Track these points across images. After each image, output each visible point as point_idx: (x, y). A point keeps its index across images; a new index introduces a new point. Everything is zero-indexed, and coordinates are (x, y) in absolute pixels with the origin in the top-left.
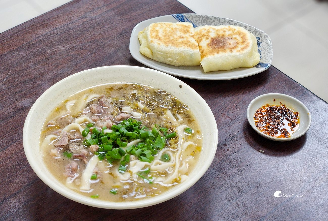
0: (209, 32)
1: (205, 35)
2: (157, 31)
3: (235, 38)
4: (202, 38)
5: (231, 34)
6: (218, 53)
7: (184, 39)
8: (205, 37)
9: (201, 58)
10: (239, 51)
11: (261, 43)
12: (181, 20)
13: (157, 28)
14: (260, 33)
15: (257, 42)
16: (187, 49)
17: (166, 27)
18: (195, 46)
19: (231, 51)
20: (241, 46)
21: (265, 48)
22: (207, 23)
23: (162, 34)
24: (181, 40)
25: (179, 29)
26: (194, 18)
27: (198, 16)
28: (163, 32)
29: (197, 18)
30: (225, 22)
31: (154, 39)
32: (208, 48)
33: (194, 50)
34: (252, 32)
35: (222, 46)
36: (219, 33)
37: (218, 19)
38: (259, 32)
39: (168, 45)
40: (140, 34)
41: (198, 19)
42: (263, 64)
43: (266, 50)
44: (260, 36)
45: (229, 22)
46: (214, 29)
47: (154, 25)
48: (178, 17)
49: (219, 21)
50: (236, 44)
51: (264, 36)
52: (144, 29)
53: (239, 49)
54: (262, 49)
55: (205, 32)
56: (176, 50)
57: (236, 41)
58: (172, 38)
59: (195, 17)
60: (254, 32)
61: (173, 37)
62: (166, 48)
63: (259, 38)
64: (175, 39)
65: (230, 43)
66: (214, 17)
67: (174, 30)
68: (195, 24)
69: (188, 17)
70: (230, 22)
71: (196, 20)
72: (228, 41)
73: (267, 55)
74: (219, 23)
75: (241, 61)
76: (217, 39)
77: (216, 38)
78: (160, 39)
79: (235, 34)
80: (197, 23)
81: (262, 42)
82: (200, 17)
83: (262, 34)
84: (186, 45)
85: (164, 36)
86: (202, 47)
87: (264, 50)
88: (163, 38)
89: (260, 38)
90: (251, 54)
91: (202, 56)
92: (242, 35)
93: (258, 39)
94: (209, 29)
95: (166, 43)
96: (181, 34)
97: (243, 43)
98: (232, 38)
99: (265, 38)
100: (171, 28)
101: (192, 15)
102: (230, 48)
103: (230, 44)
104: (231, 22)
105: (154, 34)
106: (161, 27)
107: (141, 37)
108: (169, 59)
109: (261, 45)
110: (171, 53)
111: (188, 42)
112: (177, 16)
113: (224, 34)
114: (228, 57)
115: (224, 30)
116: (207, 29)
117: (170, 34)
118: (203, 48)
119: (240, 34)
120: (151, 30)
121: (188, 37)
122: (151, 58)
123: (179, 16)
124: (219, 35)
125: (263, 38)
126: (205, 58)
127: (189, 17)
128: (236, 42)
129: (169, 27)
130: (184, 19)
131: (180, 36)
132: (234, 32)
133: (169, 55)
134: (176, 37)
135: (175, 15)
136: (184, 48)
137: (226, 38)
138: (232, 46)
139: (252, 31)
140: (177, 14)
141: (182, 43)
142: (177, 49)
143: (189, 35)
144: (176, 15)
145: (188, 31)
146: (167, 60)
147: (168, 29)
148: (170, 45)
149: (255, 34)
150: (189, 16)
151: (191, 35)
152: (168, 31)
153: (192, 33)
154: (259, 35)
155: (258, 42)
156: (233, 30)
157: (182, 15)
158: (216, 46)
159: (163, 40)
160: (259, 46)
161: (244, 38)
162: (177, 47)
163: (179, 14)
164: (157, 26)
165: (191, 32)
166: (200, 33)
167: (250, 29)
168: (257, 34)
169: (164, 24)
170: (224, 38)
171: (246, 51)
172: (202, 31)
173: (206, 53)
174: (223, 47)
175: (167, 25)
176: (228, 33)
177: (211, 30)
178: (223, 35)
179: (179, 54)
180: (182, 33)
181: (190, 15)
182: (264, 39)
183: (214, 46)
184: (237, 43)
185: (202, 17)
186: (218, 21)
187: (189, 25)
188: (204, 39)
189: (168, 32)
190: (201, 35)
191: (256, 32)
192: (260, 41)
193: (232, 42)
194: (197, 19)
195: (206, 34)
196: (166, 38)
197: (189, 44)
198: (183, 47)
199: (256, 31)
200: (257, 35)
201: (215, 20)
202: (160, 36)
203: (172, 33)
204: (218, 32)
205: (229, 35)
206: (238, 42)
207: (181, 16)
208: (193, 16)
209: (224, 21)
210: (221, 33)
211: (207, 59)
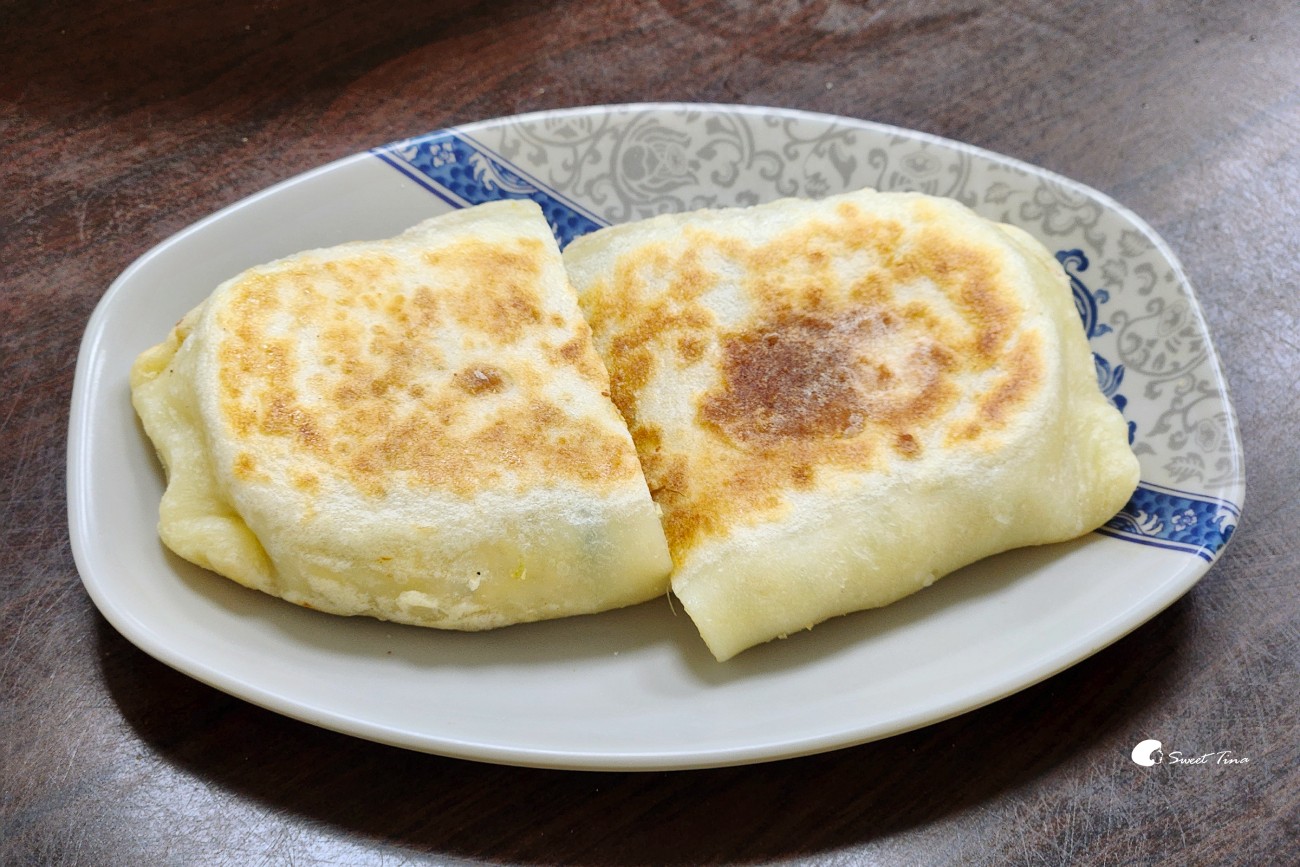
0: (692, 282)
1: (671, 321)
2: (279, 354)
3: (915, 314)
4: (650, 347)
5: (873, 279)
6: (802, 476)
7: (504, 396)
8: (672, 336)
9: (671, 545)
10: (972, 432)
11: (1105, 295)
12: (450, 179)
13: (275, 327)
14: (1082, 213)
15: (1075, 293)
16: (545, 497)
17: (345, 302)
18: (606, 449)
19: (907, 444)
20: (972, 384)
21: (1152, 343)
22: (656, 173)
23: (319, 378)
24: (481, 412)
25: (449, 294)
26: (550, 151)
27: (576, 128)
28: (330, 362)
29: (573, 146)
30: (792, 151)
31: (257, 444)
32: (719, 450)
33: (604, 496)
34: (1014, 215)
35: (822, 400)
36: (781, 280)
37: (735, 133)
38: (1075, 209)
39: (384, 485)
40: (149, 380)
41: (582, 149)
42: (1166, 504)
43: (1161, 360)
44: (1087, 237)
45: (826, 145)
46: (732, 251)
47: (248, 295)
48: (425, 160)
49: (747, 152)
50: (930, 369)
51: (1118, 236)
52: (172, 336)
53: (964, 412)
54: (1122, 354)
55: (664, 287)
56: (457, 519)
57: (927, 341)
58: (404, 408)
59: (561, 139)
60: (1032, 210)
61: (417, 393)
62: (370, 518)
63: (1079, 253)
64: (431, 408)
65: (882, 367)
66: (703, 120)
67: (416, 314)
68: (568, 193)
69: (502, 146)
70: (833, 147)
71: (570, 162)
72: (861, 348)
73: (1185, 411)
74: (749, 166)
75: (1000, 519)
76: (772, 342)
77: (761, 331)
78: (309, 434)
79: (907, 270)
80: (580, 189)
81: (1113, 290)
82: (597, 135)
83: (1095, 222)
84: (529, 457)
85: (344, 395)
86: (666, 441)
87: (1148, 367)
88: (329, 421)
89: (1089, 253)
90: (1060, 437)
91: (681, 527)
92: (960, 278)
93: (1073, 267)
94: (690, 256)
95: (363, 466)
96: (471, 344)
97: (985, 346)
98: (892, 315)
99: (1127, 253)
100: (389, 299)
101: (530, 128)
102: (892, 418)
103: (884, 375)
104: (839, 142)
105: (253, 395)
106: (303, 313)
107: (153, 406)
108: (413, 599)
109: (1104, 314)
110: (419, 556)
111: (546, 416)
112: (419, 153)
113: (818, 284)
114: (888, 509)
115: (815, 245)
116: (674, 254)
117: (380, 366)
118: (669, 451)
119: (943, 269)
120: (227, 353)
121: (539, 363)
122: (266, 589)
123: (434, 149)
124: (783, 300)
125: (1112, 251)
126: (704, 551)
127: (509, 144)
128: (926, 350)
129: (372, 294)
130: (477, 171)
131: (469, 372)
132: (899, 259)
133: (404, 568)
134: (437, 384)
135: (400, 146)
136: (522, 491)
137: (844, 326)
138: (905, 391)
139: (1013, 205)
140: (419, 141)
141: (495, 434)
142: (464, 511)
143: (545, 346)
144: (406, 144)
145: (529, 311)
146: (396, 608)
147: (366, 321)
148: (401, 479)
149: (1042, 219)
150: (511, 135)
151: (560, 338)
152: (366, 340)
153: (558, 321)
154: (1079, 232)
155: (1079, 290)
156: (883, 233)
157: (456, 140)
158: (777, 418)
159: (334, 441)
160: (1092, 325)
161: (980, 301)
162: (462, 492)
163: (429, 138)
164: (268, 302)
165: (549, 306)
166: (623, 296)
167: (997, 185)
168: (1062, 219)
169: (329, 267)
170: (828, 327)
171: (1023, 421)
172: (639, 276)
173: (709, 501)
174: (838, 415)
175: (348, 282)
176: (846, 273)
177: (711, 264)
178: (815, 298)
179: (488, 551)
180: (480, 337)
181: (513, 125)
182: (1122, 263)
183: (760, 421)
184: (939, 357)
185: (614, 130)
186: (741, 150)
187: (523, 242)
188: (664, 355)
189: (365, 356)
190: (635, 320)
191: (1050, 209)
192: (1092, 280)
193: (894, 351)
194: (575, 153)
195: (674, 309)
196: (361, 416)
197: (553, 435)
198: (510, 479)
199: (1046, 198)
200: (1064, 233)
201: (717, 141)
202: (308, 400)
203: (401, 351)
204: (770, 276)
205: (857, 294)
206: (945, 348)
207: (448, 147)
208: (541, 132)
209: (784, 140)
210: (795, 280)
211: (726, 555)
